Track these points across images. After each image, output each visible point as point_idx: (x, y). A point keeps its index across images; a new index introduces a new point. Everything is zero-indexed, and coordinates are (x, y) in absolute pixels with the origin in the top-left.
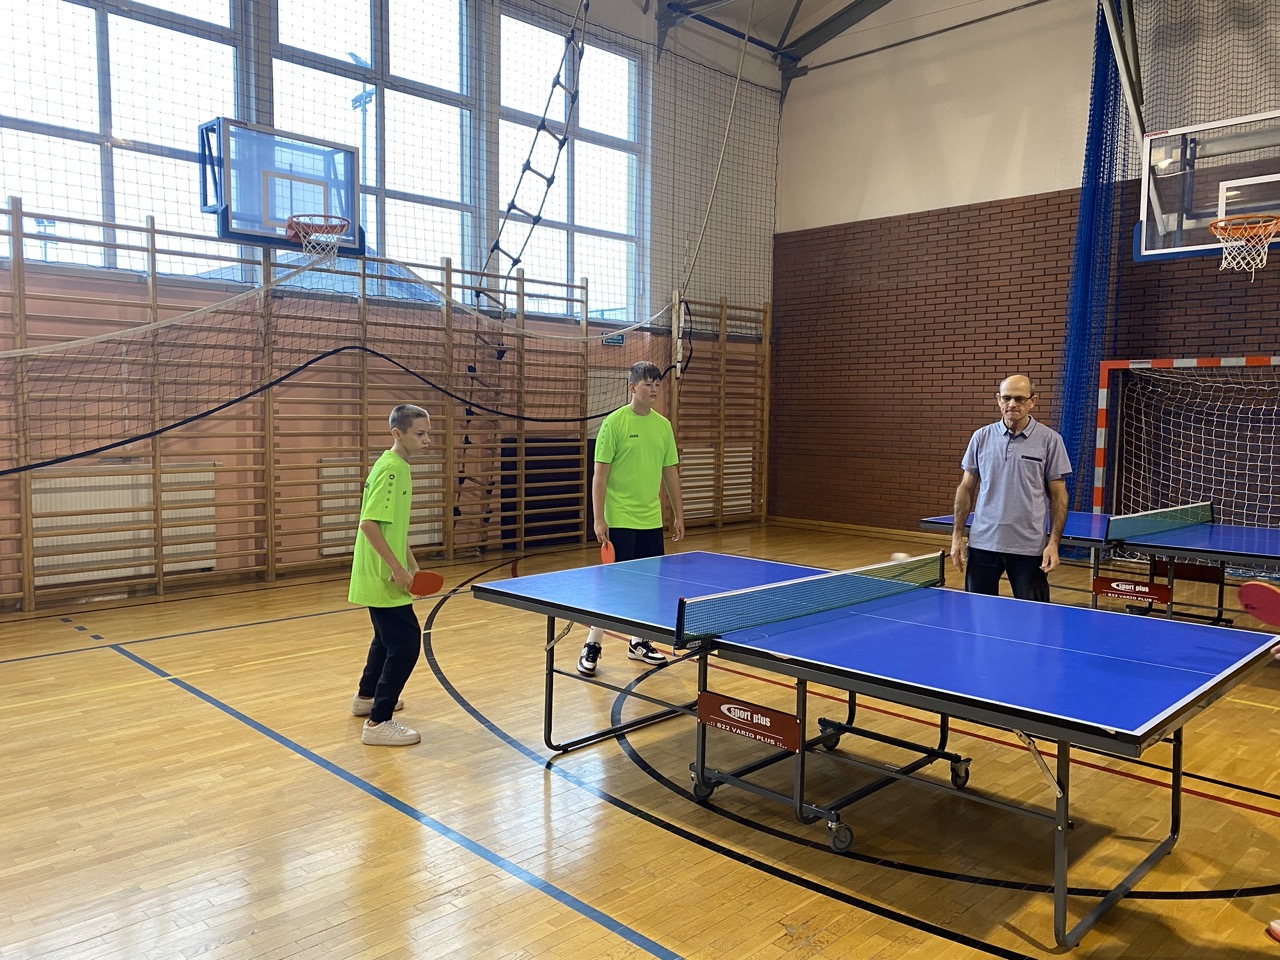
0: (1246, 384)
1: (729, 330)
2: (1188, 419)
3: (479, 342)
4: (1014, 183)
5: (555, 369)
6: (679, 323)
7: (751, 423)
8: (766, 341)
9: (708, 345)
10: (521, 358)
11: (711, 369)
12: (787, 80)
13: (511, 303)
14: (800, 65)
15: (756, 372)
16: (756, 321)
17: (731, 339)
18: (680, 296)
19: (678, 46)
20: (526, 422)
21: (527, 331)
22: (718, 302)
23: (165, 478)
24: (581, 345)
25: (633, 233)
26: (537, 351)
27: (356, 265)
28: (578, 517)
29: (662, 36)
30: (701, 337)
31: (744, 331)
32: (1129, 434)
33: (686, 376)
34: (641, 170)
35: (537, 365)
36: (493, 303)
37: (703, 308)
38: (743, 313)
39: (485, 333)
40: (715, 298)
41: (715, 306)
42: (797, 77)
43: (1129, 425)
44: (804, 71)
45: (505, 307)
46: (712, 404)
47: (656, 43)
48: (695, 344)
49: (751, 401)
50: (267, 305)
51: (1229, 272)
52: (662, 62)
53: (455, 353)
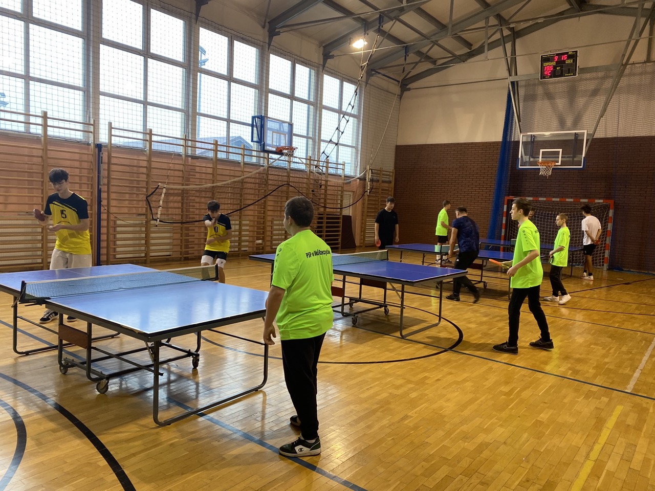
1: (382, 179)
3: (316, 183)
4: (479, 137)
5: (335, 191)
6: (369, 176)
8: (393, 183)
9: (377, 184)
10: (326, 187)
12: (402, 92)
13: (324, 170)
14: (408, 87)
15: (389, 193)
16: (390, 176)
17: (383, 182)
18: (370, 168)
19: (372, 82)
20: (327, 209)
21: (329, 179)
24: (342, 183)
25: (354, 145)
26: (331, 186)
28: (338, 240)
29: (367, 79)
30: (374, 181)
31: (386, 179)
33: (371, 195)
34: (358, 124)
35: (330, 190)
37: (376, 171)
38: (387, 173)
40: (379, 168)
41: (379, 170)
42: (406, 91)
44: (409, 89)
45: (322, 171)
47: (366, 82)
48: (372, 184)
50: (267, 171)
51: (542, 175)
52: (367, 88)
53: (310, 186)
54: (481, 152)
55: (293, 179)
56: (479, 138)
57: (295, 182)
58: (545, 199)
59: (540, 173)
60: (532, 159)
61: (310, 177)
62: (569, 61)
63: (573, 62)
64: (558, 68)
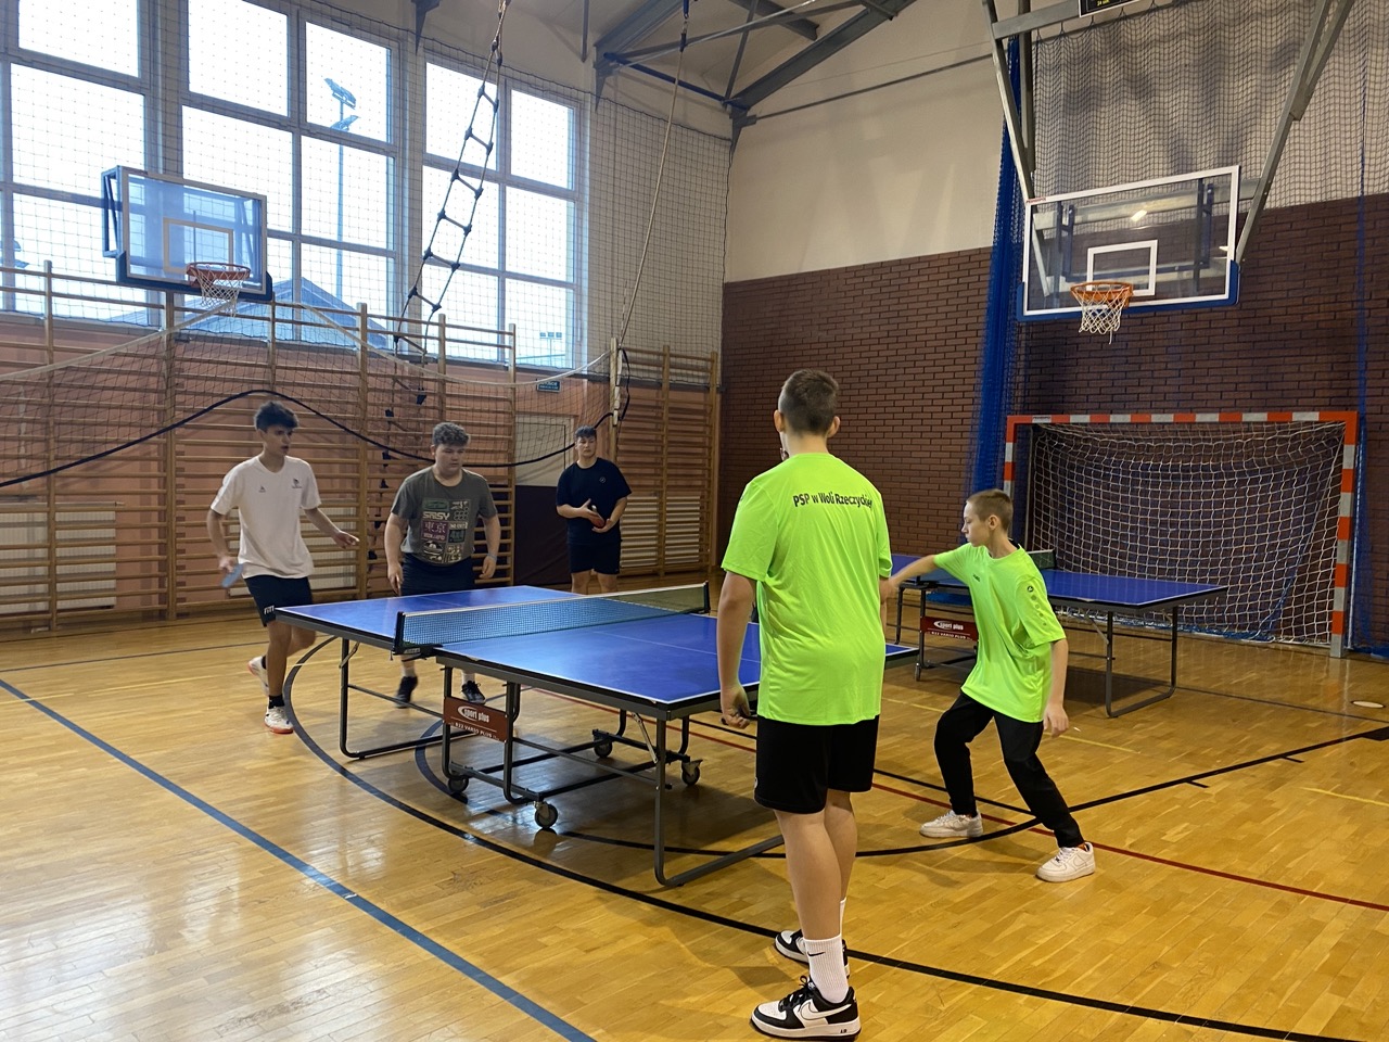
0: (1136, 440)
1: (674, 378)
2: (1088, 473)
3: (398, 387)
4: (940, 243)
5: (479, 414)
6: (617, 370)
7: (699, 472)
8: (716, 390)
9: (652, 393)
10: (442, 402)
11: (655, 418)
12: (737, 130)
13: (432, 348)
14: (749, 114)
15: (704, 420)
16: (702, 370)
17: (674, 387)
18: (617, 344)
19: (619, 94)
21: (448, 376)
22: (661, 350)
23: (59, 517)
24: (510, 390)
25: (571, 280)
26: (459, 396)
27: (265, 310)
29: (600, 87)
30: (641, 384)
31: (690, 380)
32: (1039, 487)
34: (579, 218)
35: (459, 410)
36: (415, 349)
37: (645, 356)
38: (689, 362)
39: (403, 378)
40: (655, 346)
41: (659, 354)
42: (745, 126)
43: (1039, 479)
44: (753, 120)
45: (425, 352)
46: (656, 452)
47: (594, 91)
48: (634, 392)
49: (700, 450)
50: (169, 349)
51: (1086, 334)
52: (600, 110)
53: (371, 397)
54: (945, 282)
55: (291, 376)
57: (299, 385)
58: (1126, 418)
59: (1083, 328)
60: (1063, 286)
61: (371, 370)
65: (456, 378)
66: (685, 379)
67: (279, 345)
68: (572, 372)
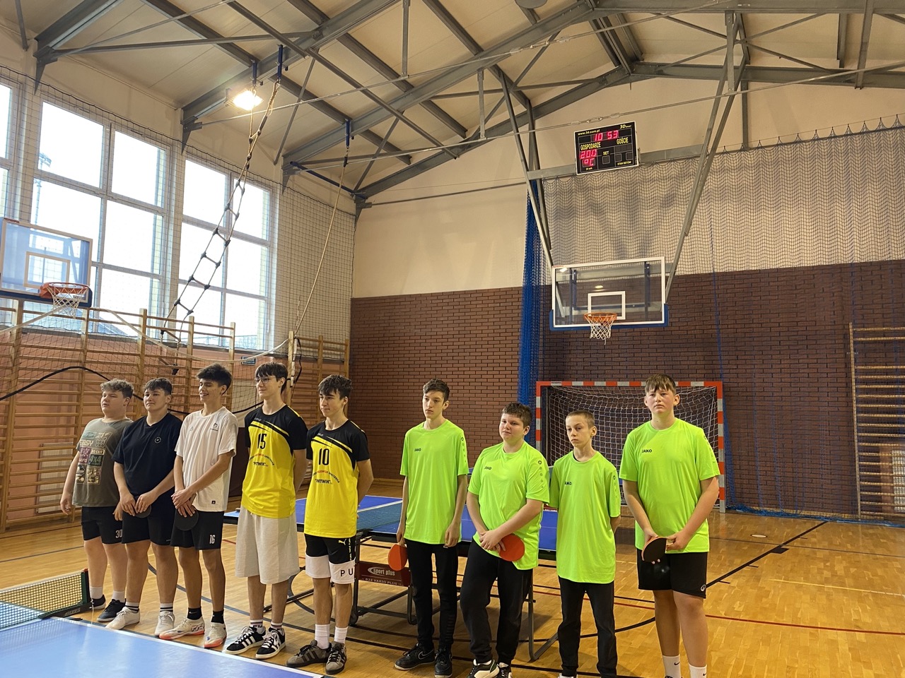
0: (607, 395)
1: (324, 356)
3: (161, 363)
4: (488, 282)
6: (293, 351)
8: (347, 363)
9: (310, 365)
10: (189, 373)
11: (312, 381)
12: (359, 209)
13: (185, 337)
14: (367, 201)
16: (340, 350)
17: (326, 361)
18: (294, 335)
19: (295, 186)
21: (194, 356)
22: (318, 339)
25: (263, 294)
27: (84, 313)
29: (285, 180)
30: (307, 360)
31: (333, 357)
33: (297, 385)
34: (270, 257)
36: (171, 338)
37: (308, 342)
38: (333, 346)
39: (165, 357)
40: (316, 336)
41: (316, 341)
42: (365, 208)
43: (553, 417)
44: (370, 205)
45: (180, 340)
46: (311, 403)
47: (282, 183)
48: (303, 365)
50: (18, 338)
51: (594, 339)
52: (285, 194)
53: (147, 371)
54: (493, 305)
55: (96, 357)
56: (487, 284)
57: (101, 363)
58: (604, 384)
59: (592, 336)
60: (575, 312)
61: (147, 352)
62: (623, 141)
63: (629, 141)
64: (605, 153)
65: (199, 357)
66: (330, 356)
67: (89, 336)
68: (266, 353)
